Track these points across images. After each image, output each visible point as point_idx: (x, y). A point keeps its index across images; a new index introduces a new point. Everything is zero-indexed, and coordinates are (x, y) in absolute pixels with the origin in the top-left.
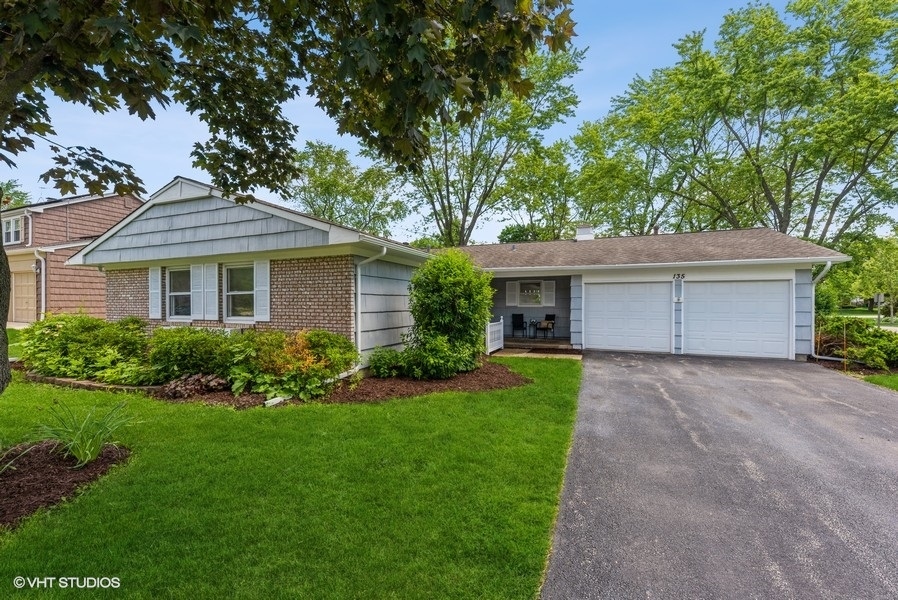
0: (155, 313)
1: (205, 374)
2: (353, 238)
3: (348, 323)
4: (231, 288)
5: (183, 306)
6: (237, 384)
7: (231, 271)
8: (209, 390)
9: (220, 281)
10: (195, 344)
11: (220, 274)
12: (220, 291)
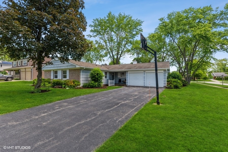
0: (52, 78)
1: (59, 86)
2: (79, 67)
3: (79, 79)
4: (64, 74)
5: (56, 77)
6: (63, 87)
7: (63, 71)
8: (60, 87)
9: (62, 73)
10: (58, 81)
11: (62, 72)
12: (62, 74)
